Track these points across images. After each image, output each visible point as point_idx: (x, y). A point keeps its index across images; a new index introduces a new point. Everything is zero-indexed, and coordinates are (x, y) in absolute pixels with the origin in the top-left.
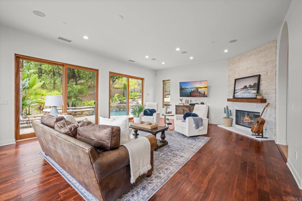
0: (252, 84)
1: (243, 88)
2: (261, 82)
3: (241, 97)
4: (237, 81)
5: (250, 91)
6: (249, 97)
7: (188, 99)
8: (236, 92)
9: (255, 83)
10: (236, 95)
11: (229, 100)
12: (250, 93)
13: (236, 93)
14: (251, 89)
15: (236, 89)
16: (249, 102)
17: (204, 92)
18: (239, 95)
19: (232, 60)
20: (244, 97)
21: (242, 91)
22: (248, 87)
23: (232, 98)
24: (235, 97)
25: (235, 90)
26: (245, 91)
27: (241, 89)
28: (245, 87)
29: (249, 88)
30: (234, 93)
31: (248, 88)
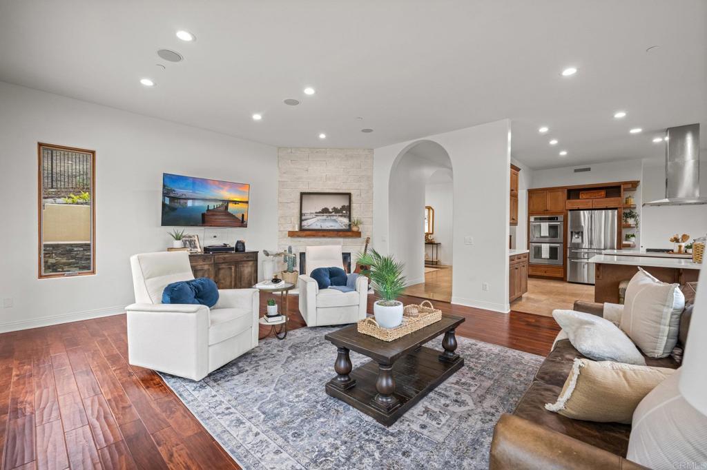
0: (339, 207)
1: (320, 212)
2: (352, 205)
3: (318, 227)
4: (304, 196)
5: (335, 218)
6: (336, 228)
7: (191, 234)
8: (303, 218)
9: (344, 206)
10: (304, 223)
11: (292, 234)
12: (335, 221)
13: (306, 220)
14: (338, 214)
15: (303, 212)
16: (340, 236)
17: (243, 215)
18: (313, 223)
19: (290, 151)
20: (324, 228)
21: (318, 218)
22: (331, 210)
23: (297, 229)
24: (303, 228)
25: (301, 214)
26: (324, 217)
27: (316, 213)
28: (325, 211)
29: (333, 214)
30: (301, 220)
31: (331, 213)
